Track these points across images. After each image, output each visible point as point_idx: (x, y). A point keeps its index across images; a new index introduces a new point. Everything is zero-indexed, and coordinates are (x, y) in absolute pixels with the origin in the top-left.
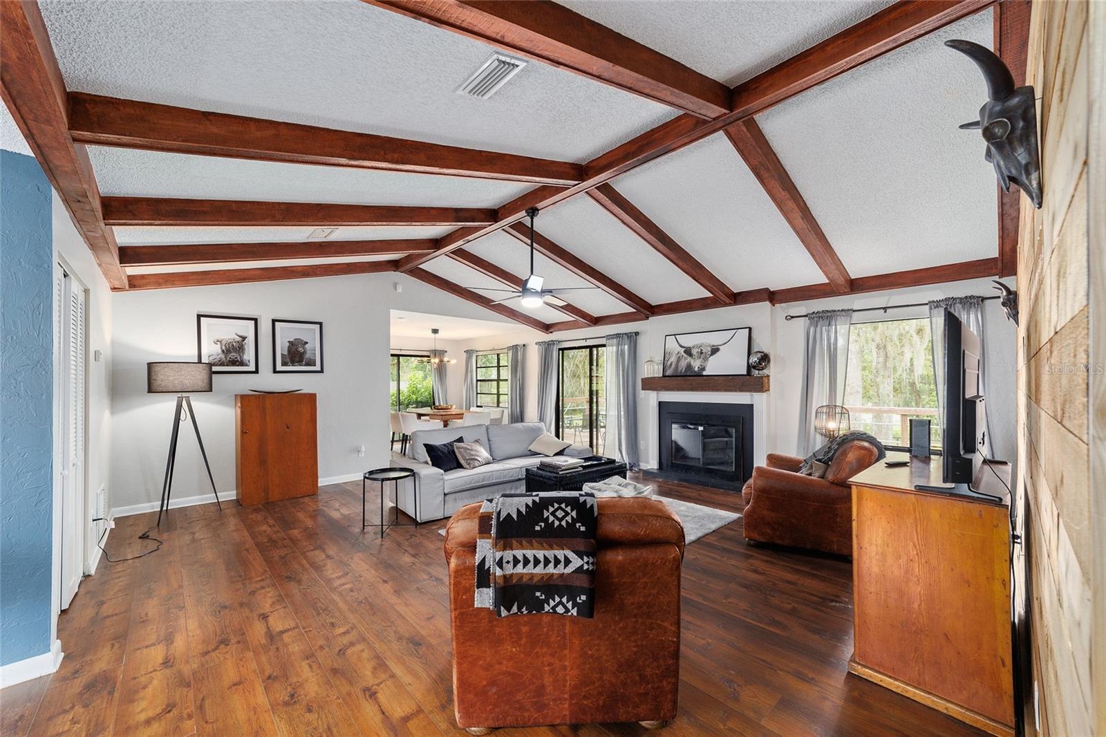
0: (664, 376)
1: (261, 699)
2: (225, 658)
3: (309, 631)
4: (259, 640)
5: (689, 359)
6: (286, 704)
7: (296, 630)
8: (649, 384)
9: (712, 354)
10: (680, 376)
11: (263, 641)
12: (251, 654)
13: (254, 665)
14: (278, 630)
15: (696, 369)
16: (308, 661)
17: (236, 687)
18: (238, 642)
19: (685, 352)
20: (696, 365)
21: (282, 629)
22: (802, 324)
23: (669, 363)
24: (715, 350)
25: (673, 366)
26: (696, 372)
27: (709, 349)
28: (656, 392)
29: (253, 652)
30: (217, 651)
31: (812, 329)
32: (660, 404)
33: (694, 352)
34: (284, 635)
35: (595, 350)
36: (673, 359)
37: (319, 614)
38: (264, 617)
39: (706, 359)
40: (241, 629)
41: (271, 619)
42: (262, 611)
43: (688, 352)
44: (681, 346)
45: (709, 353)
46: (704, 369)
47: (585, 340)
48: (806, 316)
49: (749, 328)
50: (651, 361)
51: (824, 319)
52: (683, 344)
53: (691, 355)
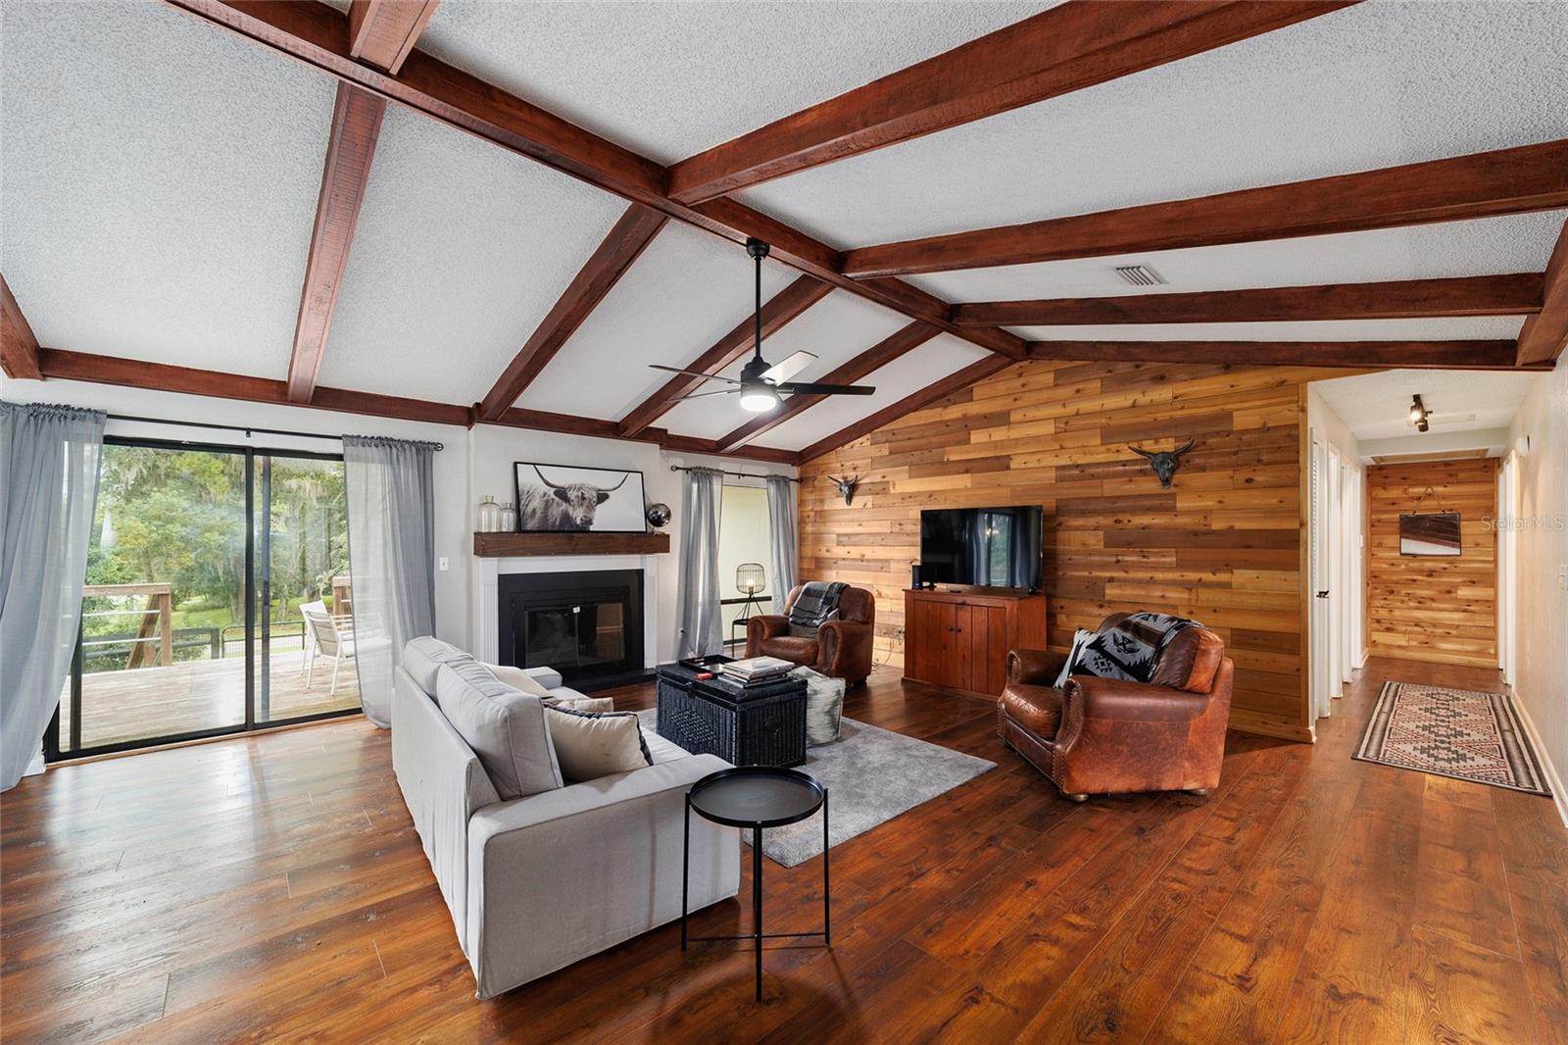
1: (1328, 903)
2: (1347, 970)
3: (1210, 913)
4: (1283, 955)
5: (565, 506)
6: (1307, 882)
7: (1223, 927)
9: (599, 502)
11: (1278, 949)
12: (1307, 947)
13: (1313, 933)
14: (1245, 947)
15: (578, 522)
16: (1251, 892)
17: (1350, 929)
18: (1314, 976)
19: (556, 493)
20: (578, 515)
21: (1239, 943)
23: (530, 509)
24: (602, 497)
25: (538, 514)
26: (578, 526)
27: (594, 494)
28: (495, 559)
29: (1302, 947)
30: (1354, 989)
32: (503, 580)
33: (572, 495)
34: (1245, 935)
36: (535, 504)
37: (1170, 920)
38: (1244, 981)
39: (591, 508)
40: (1297, 993)
41: (1238, 969)
42: (1238, 994)
43: (561, 493)
44: (547, 484)
45: (595, 499)
46: (590, 522)
47: (248, 431)
48: (687, 470)
49: (642, 473)
50: (487, 503)
51: (703, 475)
52: (552, 482)
53: (566, 499)
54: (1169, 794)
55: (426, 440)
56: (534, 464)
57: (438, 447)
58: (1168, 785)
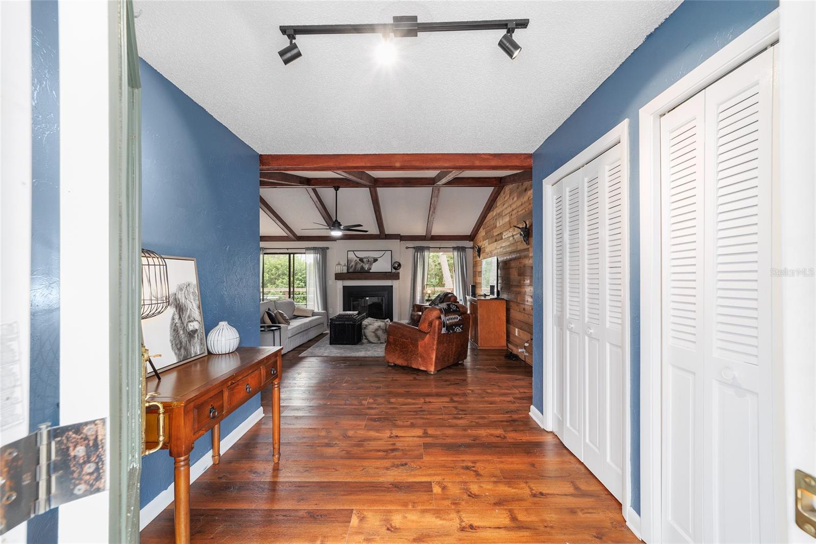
0: (348, 272)
5: (362, 264)
8: (339, 277)
9: (374, 262)
10: (357, 272)
15: (366, 269)
19: (359, 260)
20: (366, 267)
22: (411, 251)
23: (351, 265)
24: (375, 260)
25: (353, 267)
27: (373, 259)
28: (341, 281)
31: (416, 254)
32: (344, 287)
33: (365, 260)
35: (292, 255)
36: (353, 263)
39: (371, 264)
43: (361, 260)
46: (370, 269)
47: (288, 249)
48: (414, 248)
49: (391, 251)
50: (339, 264)
51: (421, 249)
52: (358, 256)
53: (363, 262)
54: (415, 369)
55: (324, 246)
56: (353, 251)
57: (328, 248)
58: (414, 366)
